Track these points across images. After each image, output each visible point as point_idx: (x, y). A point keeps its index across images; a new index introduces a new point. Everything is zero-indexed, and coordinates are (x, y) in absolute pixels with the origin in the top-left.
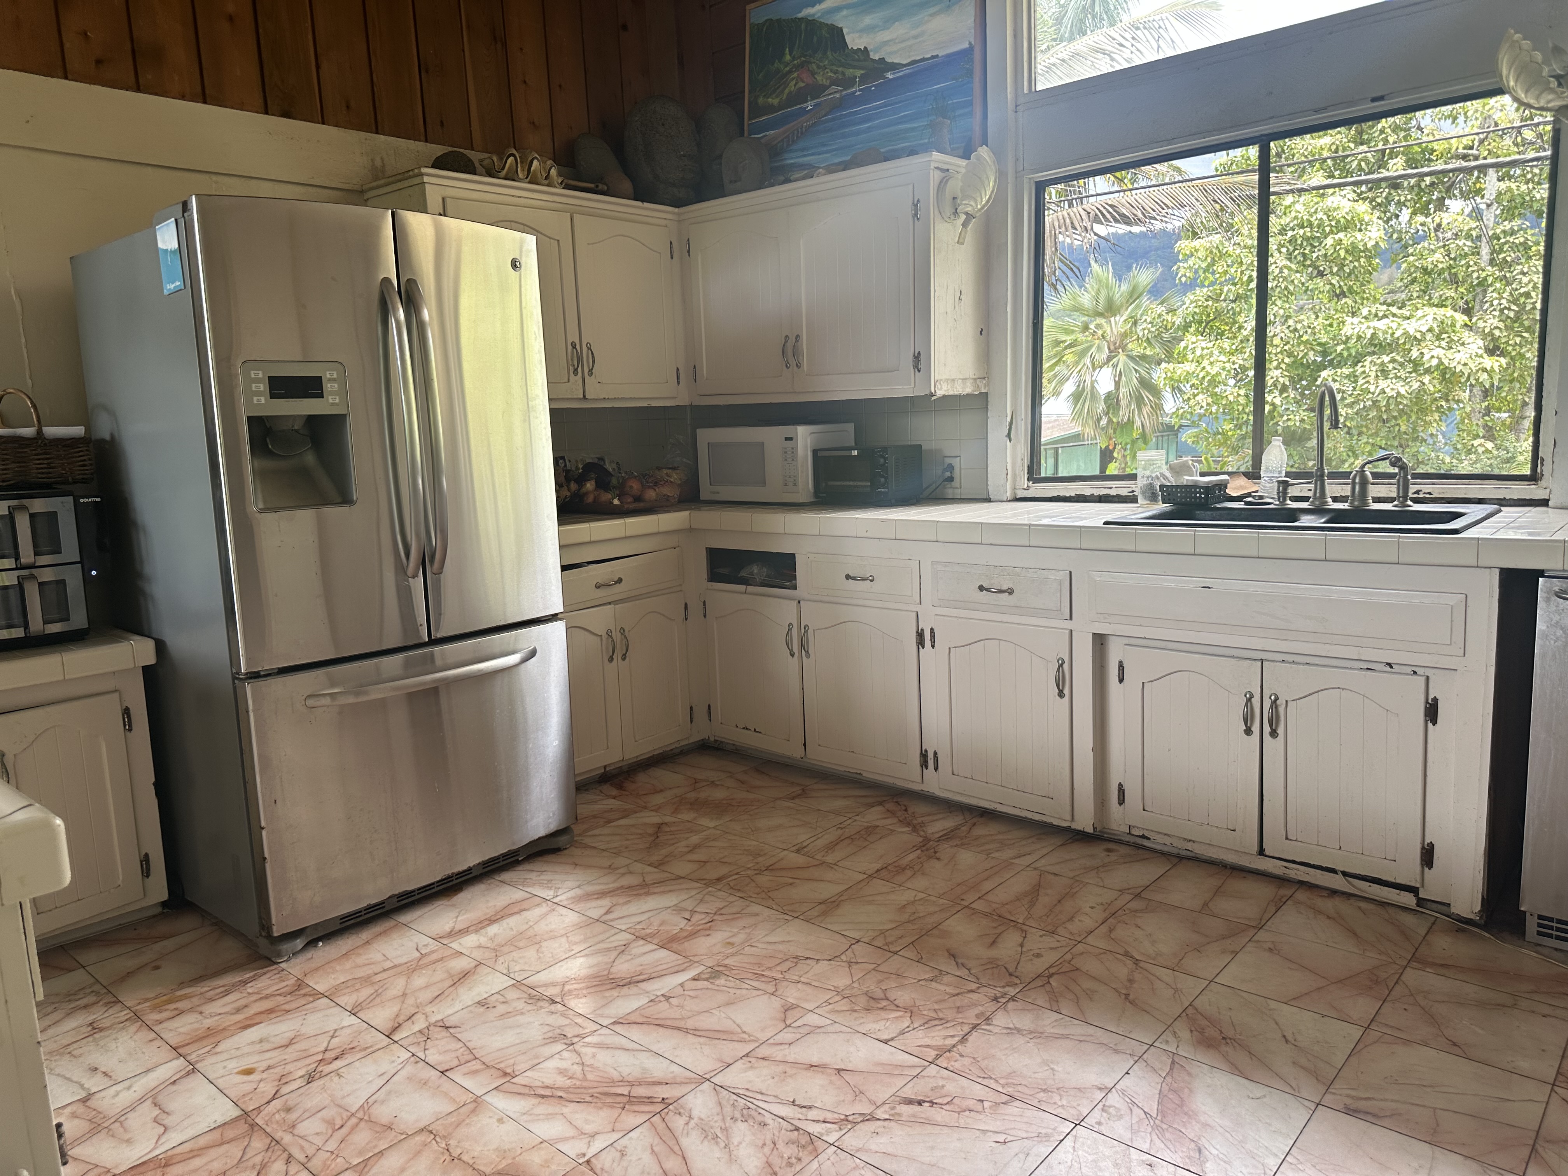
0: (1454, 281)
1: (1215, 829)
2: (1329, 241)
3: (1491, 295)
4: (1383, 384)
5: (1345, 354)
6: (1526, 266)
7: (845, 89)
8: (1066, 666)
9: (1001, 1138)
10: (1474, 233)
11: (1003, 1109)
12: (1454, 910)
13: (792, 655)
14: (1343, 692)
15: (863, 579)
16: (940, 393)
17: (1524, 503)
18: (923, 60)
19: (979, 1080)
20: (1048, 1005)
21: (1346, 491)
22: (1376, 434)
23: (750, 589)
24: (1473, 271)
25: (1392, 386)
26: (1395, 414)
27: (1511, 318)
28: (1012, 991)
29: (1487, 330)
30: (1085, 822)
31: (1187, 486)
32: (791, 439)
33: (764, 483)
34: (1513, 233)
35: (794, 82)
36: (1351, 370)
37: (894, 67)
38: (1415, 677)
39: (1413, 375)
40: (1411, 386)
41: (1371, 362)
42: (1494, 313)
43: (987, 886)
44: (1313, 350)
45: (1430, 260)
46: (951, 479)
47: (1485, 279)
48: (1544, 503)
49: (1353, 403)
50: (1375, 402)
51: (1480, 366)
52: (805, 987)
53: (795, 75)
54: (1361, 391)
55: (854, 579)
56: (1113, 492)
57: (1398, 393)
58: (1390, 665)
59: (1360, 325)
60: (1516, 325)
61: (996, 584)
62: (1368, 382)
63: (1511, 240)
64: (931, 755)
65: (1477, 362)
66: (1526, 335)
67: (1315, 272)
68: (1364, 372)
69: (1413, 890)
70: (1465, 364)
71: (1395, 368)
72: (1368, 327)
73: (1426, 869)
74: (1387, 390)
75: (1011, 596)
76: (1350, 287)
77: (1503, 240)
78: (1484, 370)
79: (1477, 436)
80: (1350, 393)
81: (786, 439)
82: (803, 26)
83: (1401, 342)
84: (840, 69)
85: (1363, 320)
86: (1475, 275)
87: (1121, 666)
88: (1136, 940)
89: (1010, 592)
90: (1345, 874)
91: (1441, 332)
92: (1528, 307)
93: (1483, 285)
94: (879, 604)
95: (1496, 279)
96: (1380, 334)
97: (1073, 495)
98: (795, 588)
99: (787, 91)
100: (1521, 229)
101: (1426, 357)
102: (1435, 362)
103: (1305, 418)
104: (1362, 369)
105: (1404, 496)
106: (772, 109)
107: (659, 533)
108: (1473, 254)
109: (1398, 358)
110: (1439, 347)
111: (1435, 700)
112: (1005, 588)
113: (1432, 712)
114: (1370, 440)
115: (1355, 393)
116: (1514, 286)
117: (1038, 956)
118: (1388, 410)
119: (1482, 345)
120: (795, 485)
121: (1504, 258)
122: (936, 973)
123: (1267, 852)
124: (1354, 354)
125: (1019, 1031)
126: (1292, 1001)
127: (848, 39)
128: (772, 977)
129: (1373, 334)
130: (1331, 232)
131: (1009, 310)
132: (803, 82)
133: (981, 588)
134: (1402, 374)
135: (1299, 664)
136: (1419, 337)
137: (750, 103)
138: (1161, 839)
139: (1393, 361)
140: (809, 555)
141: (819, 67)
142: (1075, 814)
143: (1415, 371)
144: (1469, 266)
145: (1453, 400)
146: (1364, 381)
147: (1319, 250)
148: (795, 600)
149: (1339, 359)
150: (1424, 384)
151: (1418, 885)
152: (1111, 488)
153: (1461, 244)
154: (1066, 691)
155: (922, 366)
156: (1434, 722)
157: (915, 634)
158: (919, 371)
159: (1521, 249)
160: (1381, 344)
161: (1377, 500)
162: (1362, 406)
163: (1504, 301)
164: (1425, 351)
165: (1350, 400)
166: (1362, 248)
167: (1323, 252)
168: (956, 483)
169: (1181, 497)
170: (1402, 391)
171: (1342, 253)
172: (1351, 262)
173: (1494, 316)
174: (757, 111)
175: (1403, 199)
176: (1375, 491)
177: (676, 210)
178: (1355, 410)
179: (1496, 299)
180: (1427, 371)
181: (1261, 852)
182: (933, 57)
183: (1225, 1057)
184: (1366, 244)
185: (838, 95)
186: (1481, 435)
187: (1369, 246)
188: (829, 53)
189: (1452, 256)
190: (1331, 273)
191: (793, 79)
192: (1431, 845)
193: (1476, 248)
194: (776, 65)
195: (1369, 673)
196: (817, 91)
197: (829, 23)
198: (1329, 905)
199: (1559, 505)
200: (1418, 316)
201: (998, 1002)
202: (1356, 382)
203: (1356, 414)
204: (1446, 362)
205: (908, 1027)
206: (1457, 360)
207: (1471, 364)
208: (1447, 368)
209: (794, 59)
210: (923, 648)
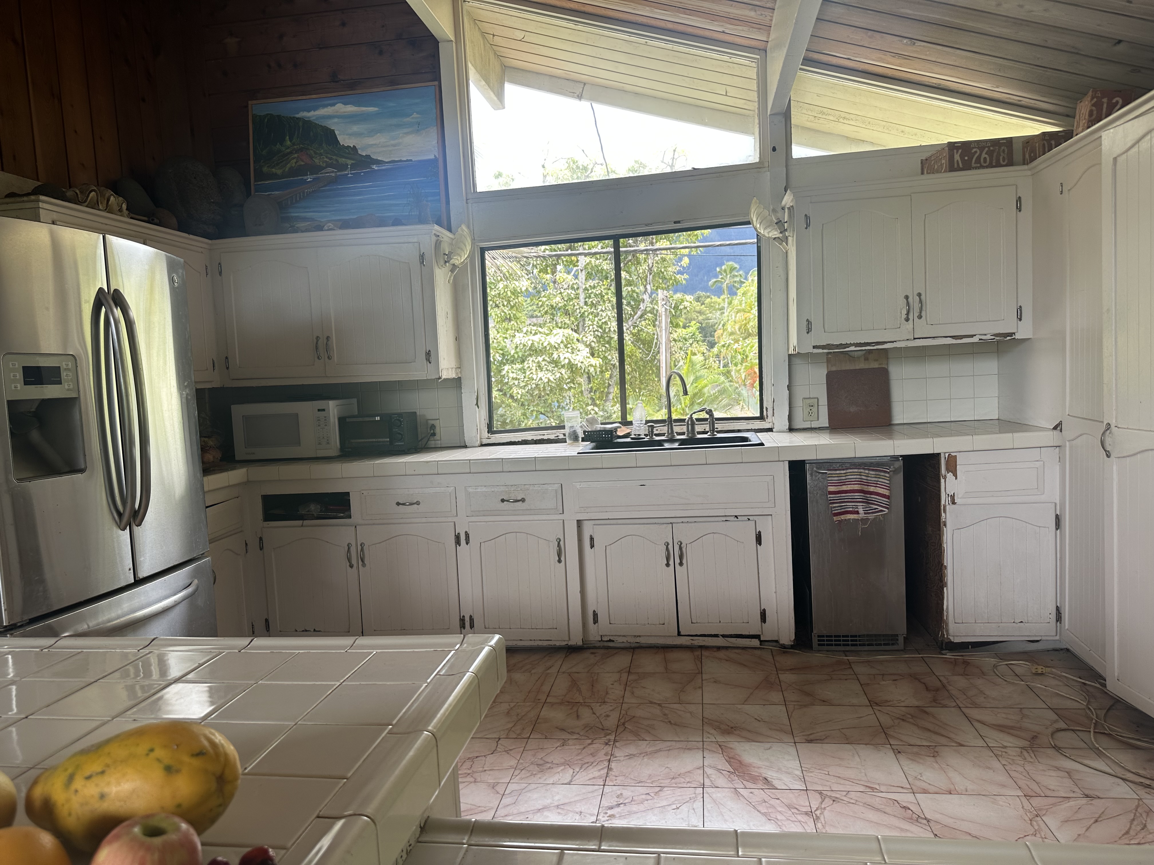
0: (567, 313)
1: (653, 626)
2: (501, 285)
3: (588, 323)
4: (541, 374)
5: (516, 356)
6: (604, 306)
7: (339, 171)
8: (562, 543)
9: (674, 807)
10: (575, 287)
11: (662, 794)
12: (781, 642)
13: (351, 566)
14: (715, 535)
15: (411, 504)
16: (444, 377)
17: (760, 431)
18: (401, 161)
19: (637, 785)
20: (637, 739)
21: (684, 429)
22: (538, 405)
23: (306, 522)
24: (577, 309)
25: (546, 376)
26: (548, 392)
27: (599, 336)
28: (612, 737)
29: (588, 343)
30: (577, 640)
31: (600, 431)
32: (324, 410)
33: (298, 443)
34: (594, 287)
35: (295, 160)
36: (521, 366)
37: (378, 162)
38: (750, 522)
39: (556, 369)
40: (555, 376)
41: (532, 361)
42: (590, 333)
43: (546, 688)
44: (498, 353)
45: (554, 301)
46: (434, 434)
47: (584, 313)
48: (770, 430)
49: (525, 386)
50: (537, 385)
51: (590, 364)
52: (491, 772)
53: (296, 155)
54: (529, 378)
55: (404, 504)
56: (545, 437)
57: (549, 380)
58: (736, 516)
59: (524, 338)
60: (601, 340)
61: (513, 497)
62: (532, 373)
63: (594, 291)
64: (467, 619)
65: (588, 361)
66: (607, 346)
67: (494, 305)
68: (529, 367)
69: (757, 637)
70: (582, 362)
71: (545, 365)
72: (529, 340)
73: (763, 624)
74: (543, 378)
75: (524, 503)
76: (514, 315)
77: (590, 291)
78: (591, 365)
79: (587, 405)
80: (522, 380)
81: (319, 410)
82: (301, 124)
83: (548, 349)
84: (334, 157)
85: (525, 335)
86: (578, 311)
87: (592, 539)
88: (649, 694)
89: (523, 500)
90: (724, 636)
91: (567, 343)
92: (607, 330)
93: (583, 317)
94: (424, 520)
95: (589, 313)
96: (536, 344)
97: (520, 440)
98: (350, 517)
99: (289, 166)
100: (598, 285)
101: (562, 358)
102: (567, 361)
103: (497, 396)
104: (528, 365)
105: (713, 429)
106: (275, 176)
107: (229, 486)
108: (575, 299)
109: (547, 358)
110: (568, 352)
111: (760, 532)
112: (519, 498)
113: (759, 539)
114: (535, 409)
115: (525, 379)
116: (599, 318)
117: (608, 716)
118: (544, 389)
119: (588, 351)
120: (328, 443)
121: (592, 302)
122: (562, 741)
123: (682, 633)
124: (521, 356)
125: (634, 755)
126: (745, 702)
127: (339, 138)
128: (465, 773)
129: (532, 344)
130: (501, 280)
131: (472, 325)
132: (303, 161)
133: (503, 501)
134: (550, 368)
135: (691, 522)
136: (557, 346)
137: (255, 170)
138: (620, 639)
139: (544, 360)
140: (363, 492)
141: (315, 153)
142: (571, 636)
143: (557, 366)
144: (574, 306)
145: (577, 383)
146: (530, 372)
147: (495, 291)
148: (352, 526)
149: (512, 359)
150: (562, 374)
151: (760, 633)
152: (544, 435)
153: (569, 292)
154: (563, 559)
155: (432, 359)
156: (760, 544)
157: (453, 537)
158: (430, 363)
159: (600, 296)
160: (536, 350)
161: (699, 433)
162: (530, 388)
163: (595, 326)
164: (561, 354)
165: (522, 384)
166: (519, 291)
167: (497, 292)
168: (437, 437)
169: (597, 437)
170: (551, 379)
171: (509, 293)
172: (514, 299)
173: (591, 335)
174: (260, 176)
175: (535, 263)
176: (698, 428)
177: (210, 241)
178: (526, 390)
179: (591, 325)
180: (563, 366)
181: (679, 634)
182: (407, 161)
183: (739, 735)
184: (521, 289)
185: (333, 175)
186: (590, 403)
187: (523, 290)
188: (324, 145)
189: (566, 299)
190: (503, 305)
191: (294, 158)
192: (764, 610)
193: (577, 295)
194: (277, 146)
195: (727, 523)
196: (315, 169)
197: (323, 125)
198: (722, 654)
199: (778, 430)
200: (554, 334)
201: (610, 745)
202: (525, 373)
203: (527, 392)
204: (572, 361)
205: (574, 772)
206: (577, 360)
207: (585, 363)
208: (573, 364)
209: (294, 144)
210: (460, 546)
